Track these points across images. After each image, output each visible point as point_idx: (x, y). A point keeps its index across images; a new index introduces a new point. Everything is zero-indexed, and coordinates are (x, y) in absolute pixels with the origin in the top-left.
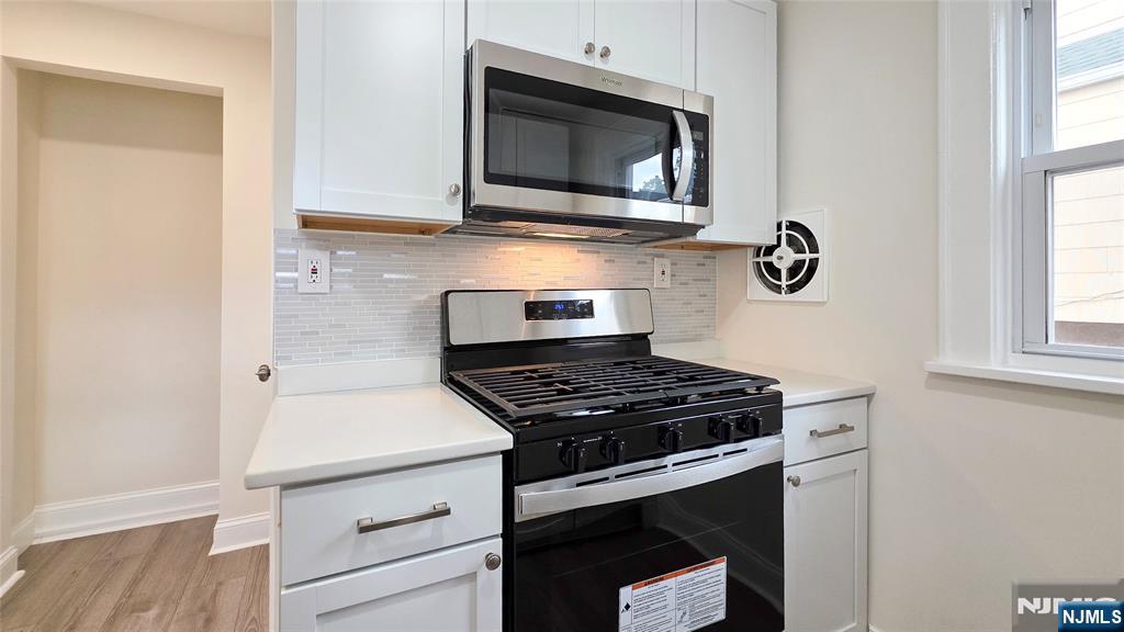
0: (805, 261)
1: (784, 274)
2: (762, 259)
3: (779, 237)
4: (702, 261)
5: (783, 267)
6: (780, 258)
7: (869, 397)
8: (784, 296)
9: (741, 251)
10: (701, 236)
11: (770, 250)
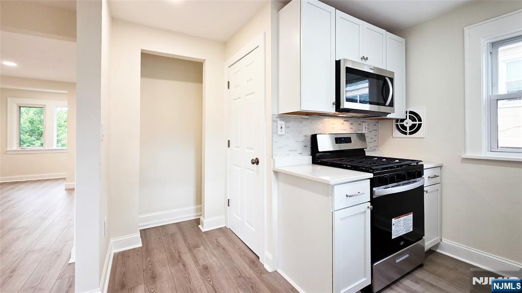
0: (416, 124)
1: (408, 129)
2: (399, 123)
3: (406, 116)
4: (375, 124)
5: (408, 126)
6: (407, 123)
7: (441, 167)
8: (408, 136)
9: (390, 121)
10: (388, 116)
11: (402, 120)
